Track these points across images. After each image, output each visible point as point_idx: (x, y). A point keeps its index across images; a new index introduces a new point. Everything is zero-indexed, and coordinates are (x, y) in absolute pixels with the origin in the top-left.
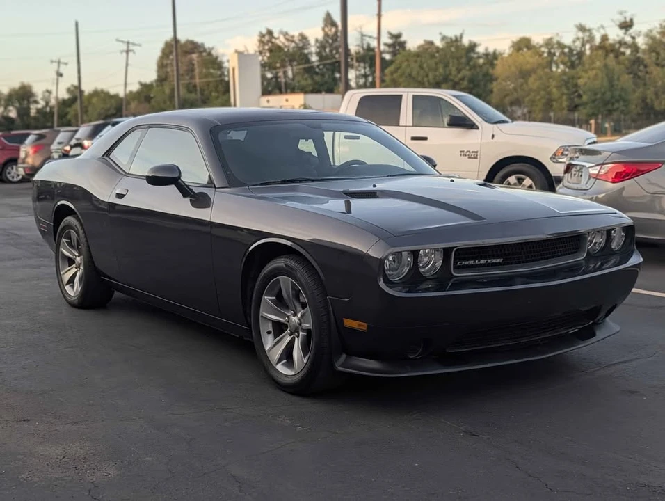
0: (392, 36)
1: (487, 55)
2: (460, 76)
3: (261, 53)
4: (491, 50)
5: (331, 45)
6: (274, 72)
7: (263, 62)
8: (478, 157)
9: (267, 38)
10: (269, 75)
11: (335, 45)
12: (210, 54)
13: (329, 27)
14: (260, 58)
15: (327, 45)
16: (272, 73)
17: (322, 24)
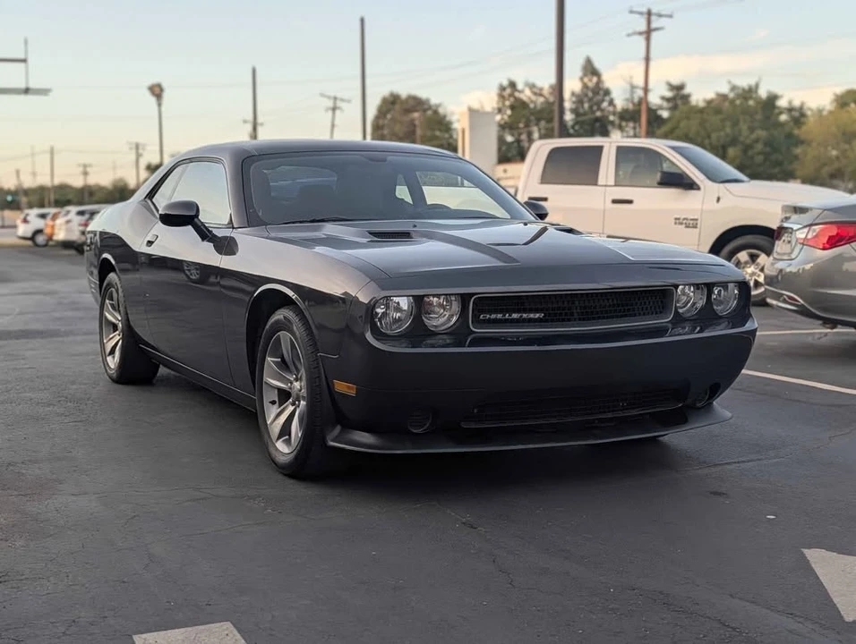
0: (672, 87)
1: (790, 110)
2: (754, 136)
3: (500, 111)
4: (797, 103)
5: (590, 100)
6: (516, 133)
7: (502, 122)
8: (698, 226)
9: (508, 91)
10: (509, 139)
11: (595, 100)
12: (436, 112)
13: (590, 76)
14: (498, 118)
15: (586, 99)
16: (513, 135)
17: (580, 74)
